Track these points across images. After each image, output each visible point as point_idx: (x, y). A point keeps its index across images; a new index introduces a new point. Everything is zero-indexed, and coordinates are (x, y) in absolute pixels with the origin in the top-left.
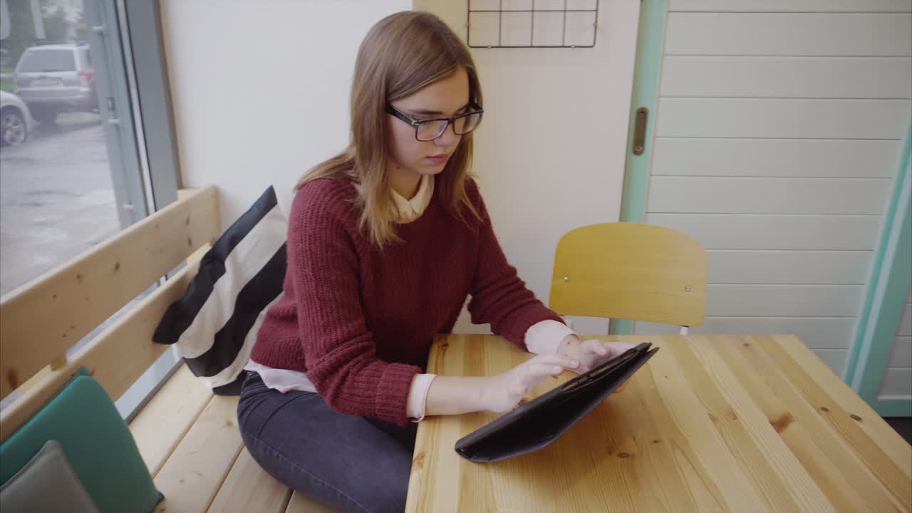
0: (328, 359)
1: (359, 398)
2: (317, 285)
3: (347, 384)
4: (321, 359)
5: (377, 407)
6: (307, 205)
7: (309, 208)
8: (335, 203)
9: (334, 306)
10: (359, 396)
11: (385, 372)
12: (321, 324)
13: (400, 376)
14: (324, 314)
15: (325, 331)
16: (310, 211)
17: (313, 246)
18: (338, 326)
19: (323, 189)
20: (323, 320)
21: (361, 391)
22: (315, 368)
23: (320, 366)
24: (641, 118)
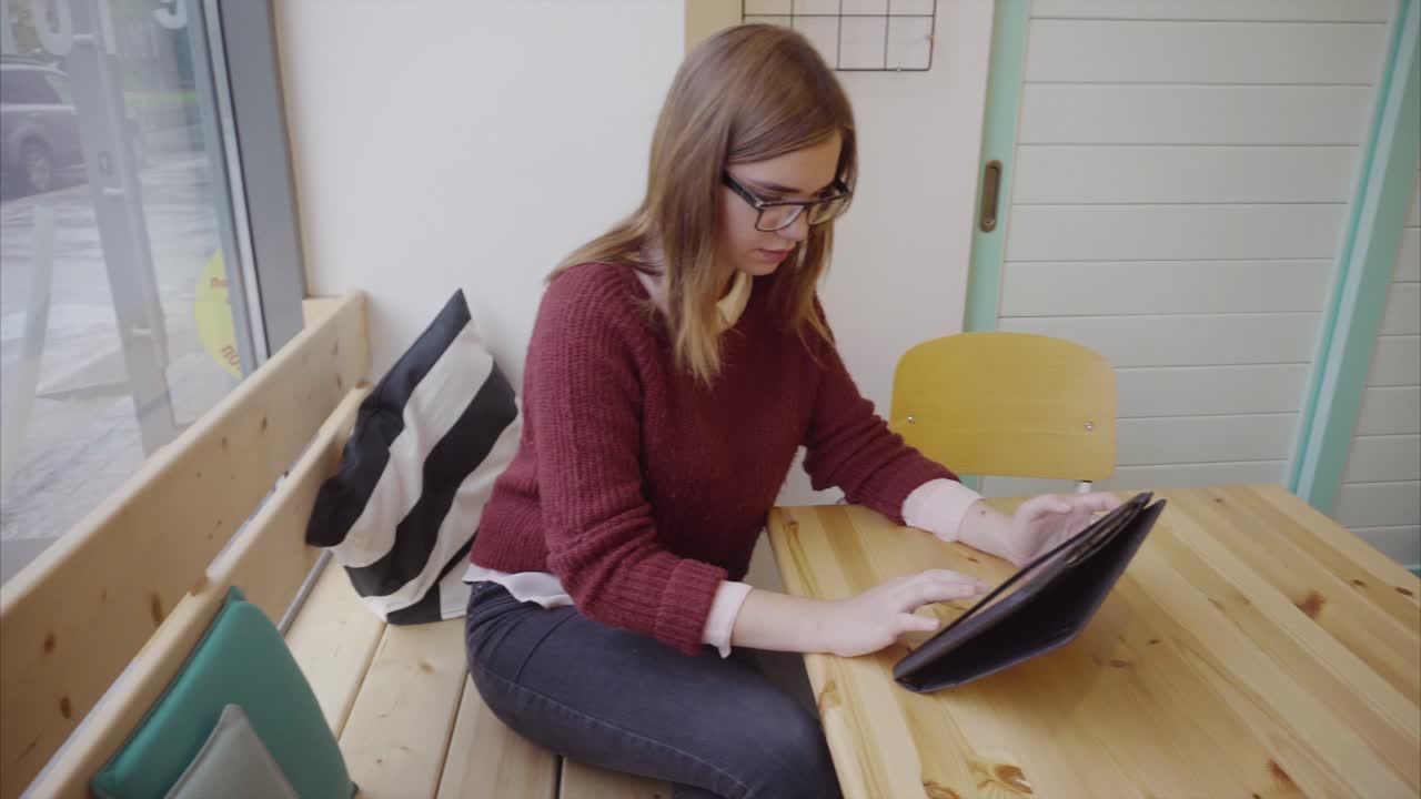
0: (588, 541)
1: (632, 605)
2: (575, 428)
3: (616, 580)
4: (576, 539)
5: (659, 623)
6: (569, 301)
7: (570, 306)
8: (610, 300)
9: (599, 459)
10: (633, 602)
11: (676, 571)
12: (577, 485)
13: (700, 581)
14: (584, 469)
15: (582, 496)
16: (572, 312)
17: (574, 365)
18: (603, 490)
19: (593, 278)
20: (580, 478)
21: (638, 595)
22: (566, 553)
23: (575, 550)
24: (992, 175)
